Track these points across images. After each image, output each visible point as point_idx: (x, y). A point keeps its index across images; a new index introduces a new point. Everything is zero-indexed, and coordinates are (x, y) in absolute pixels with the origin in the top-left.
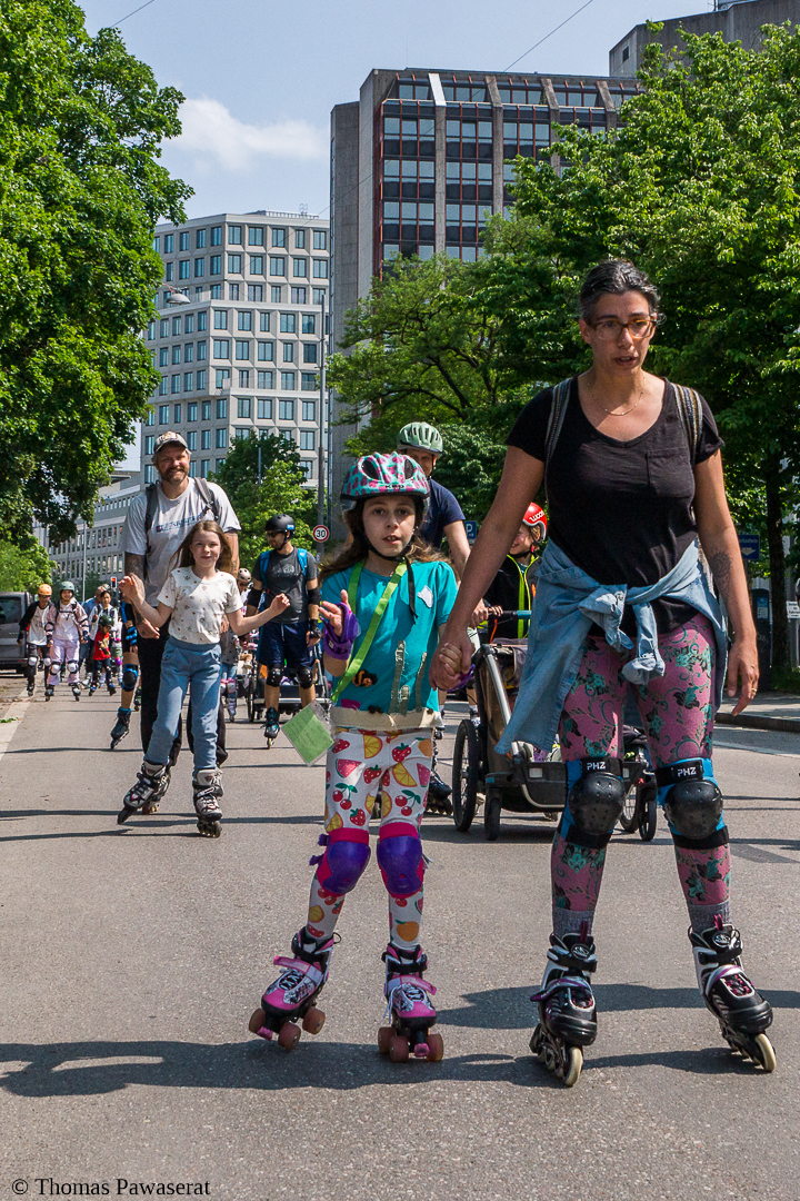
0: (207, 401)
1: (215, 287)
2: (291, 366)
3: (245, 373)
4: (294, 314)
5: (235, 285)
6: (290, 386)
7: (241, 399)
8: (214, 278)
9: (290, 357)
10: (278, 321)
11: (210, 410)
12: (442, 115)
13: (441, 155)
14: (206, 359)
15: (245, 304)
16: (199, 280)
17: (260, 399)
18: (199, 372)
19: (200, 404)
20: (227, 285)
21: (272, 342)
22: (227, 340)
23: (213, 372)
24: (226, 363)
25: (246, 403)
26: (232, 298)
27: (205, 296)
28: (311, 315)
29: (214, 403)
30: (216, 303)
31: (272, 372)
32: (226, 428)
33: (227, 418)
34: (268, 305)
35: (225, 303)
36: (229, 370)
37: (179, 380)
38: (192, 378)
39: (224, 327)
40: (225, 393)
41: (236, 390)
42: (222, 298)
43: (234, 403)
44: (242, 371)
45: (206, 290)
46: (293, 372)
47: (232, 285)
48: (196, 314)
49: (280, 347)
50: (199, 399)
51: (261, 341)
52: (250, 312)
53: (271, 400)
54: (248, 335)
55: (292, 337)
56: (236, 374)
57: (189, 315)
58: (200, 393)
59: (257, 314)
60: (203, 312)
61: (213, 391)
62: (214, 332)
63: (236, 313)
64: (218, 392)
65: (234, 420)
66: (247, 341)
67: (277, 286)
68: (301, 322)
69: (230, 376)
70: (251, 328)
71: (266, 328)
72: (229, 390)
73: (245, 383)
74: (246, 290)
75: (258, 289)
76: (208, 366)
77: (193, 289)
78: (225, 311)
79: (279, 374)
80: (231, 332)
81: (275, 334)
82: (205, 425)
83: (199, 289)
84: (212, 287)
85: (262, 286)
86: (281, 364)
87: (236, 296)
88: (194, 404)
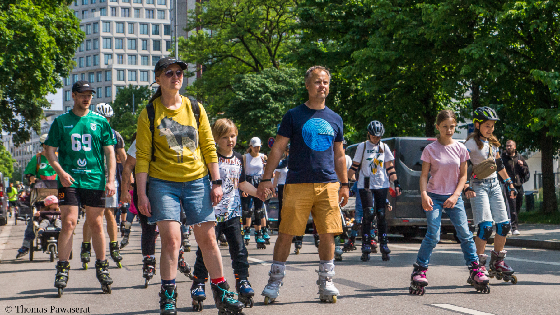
0: (99, 72)
1: (103, 9)
2: (145, 52)
3: (121, 56)
4: (147, 24)
5: (114, 8)
6: (146, 63)
7: (119, 70)
8: (102, 5)
9: (146, 47)
10: (138, 28)
11: (101, 77)
14: (99, 49)
15: (120, 18)
16: (93, 6)
17: (129, 70)
18: (94, 56)
19: (95, 73)
20: (109, 9)
21: (135, 40)
22: (110, 38)
23: (102, 56)
24: (109, 51)
25: (121, 72)
26: (112, 15)
27: (97, 14)
28: (157, 26)
29: (103, 73)
30: (103, 18)
31: (135, 56)
32: (110, 86)
33: (111, 81)
34: (133, 19)
35: (109, 18)
36: (111, 55)
37: (84, 60)
38: (91, 59)
39: (108, 30)
40: (110, 67)
41: (116, 65)
42: (106, 15)
43: (115, 73)
44: (119, 55)
45: (98, 11)
46: (147, 56)
47: (112, 8)
48: (92, 24)
49: (140, 43)
50: (95, 70)
51: (129, 39)
52: (123, 23)
53: (135, 71)
54: (121, 35)
55: (146, 36)
56: (115, 57)
57: (88, 24)
58: (95, 67)
59: (127, 25)
60: (96, 23)
61: (103, 66)
62: (102, 34)
63: (115, 24)
64: (106, 67)
65: (115, 82)
66: (121, 39)
67: (137, 9)
68: (151, 28)
69: (112, 58)
70: (124, 32)
71: (132, 32)
72: (112, 65)
73: (121, 61)
74: (120, 11)
75: (127, 10)
76: (100, 52)
77: (90, 10)
78: (109, 22)
79: (139, 58)
80: (112, 34)
81: (137, 35)
82: (99, 85)
83: (93, 10)
84: (101, 9)
85: (129, 9)
86: (141, 51)
87: (114, 13)
88: (92, 73)
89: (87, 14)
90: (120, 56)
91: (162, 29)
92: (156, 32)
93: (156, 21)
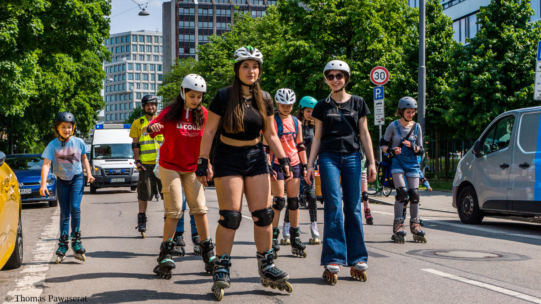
0: (126, 94)
2: (154, 82)
4: (154, 65)
7: (137, 93)
8: (128, 53)
9: (153, 79)
10: (149, 67)
11: (127, 97)
12: (197, 7)
13: (197, 20)
14: (125, 80)
15: (138, 61)
16: (122, 54)
18: (123, 84)
19: (123, 95)
20: (132, 56)
21: (147, 74)
23: (128, 84)
24: (132, 81)
25: (139, 94)
27: (125, 59)
28: (160, 65)
32: (132, 103)
34: (146, 62)
35: (132, 61)
38: (121, 86)
39: (131, 69)
40: (132, 91)
41: (136, 90)
42: (130, 59)
43: (135, 94)
45: (125, 57)
46: (154, 84)
47: (134, 55)
49: (150, 76)
50: (123, 93)
52: (140, 64)
54: (139, 72)
55: (153, 72)
56: (135, 85)
57: (119, 65)
58: (124, 91)
59: (142, 65)
61: (128, 90)
62: (128, 71)
63: (135, 65)
64: (130, 91)
65: (135, 100)
66: (139, 74)
68: (157, 67)
69: (133, 85)
70: (140, 70)
71: (145, 70)
73: (138, 88)
74: (138, 57)
75: (142, 56)
76: (126, 82)
77: (121, 56)
78: (132, 64)
79: (150, 85)
80: (134, 71)
81: (148, 71)
82: (126, 101)
83: (122, 56)
84: (127, 56)
86: (150, 81)
87: (135, 59)
89: (118, 59)
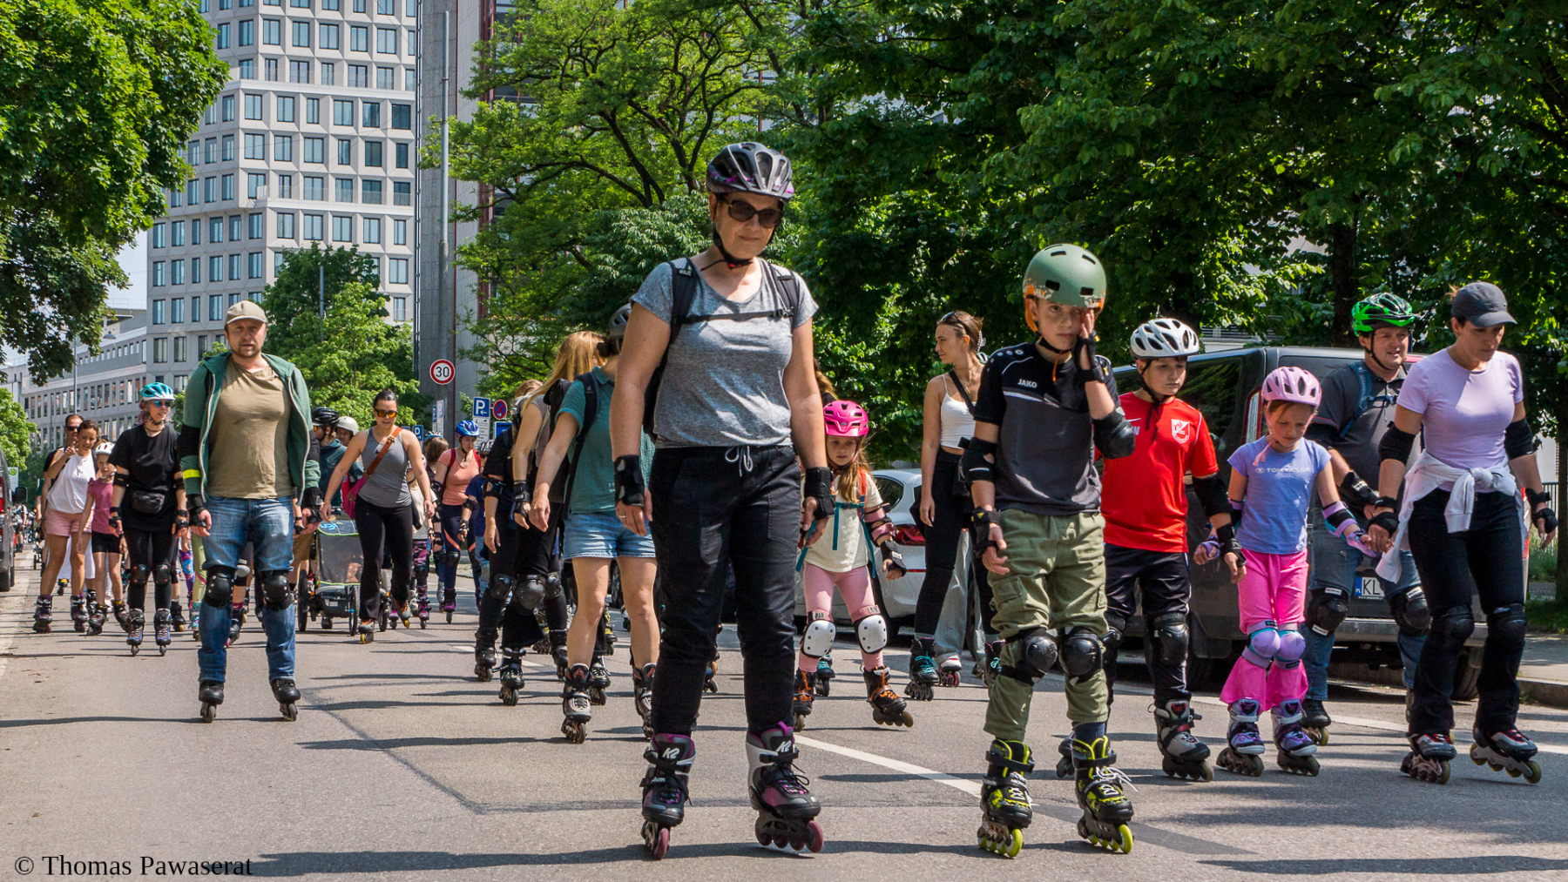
0: (235, 216)
1: (246, 62)
3: (287, 179)
4: (352, 101)
5: (272, 60)
6: (347, 197)
7: (281, 213)
8: (244, 51)
11: (240, 228)
14: (234, 160)
15: (287, 86)
17: (310, 214)
18: (225, 176)
20: (261, 62)
21: (322, 138)
22: (263, 134)
23: (243, 178)
24: (260, 165)
25: (288, 218)
26: (268, 78)
29: (245, 221)
30: (247, 84)
31: (322, 178)
32: (261, 252)
33: (263, 238)
34: (316, 88)
36: (264, 175)
37: (199, 188)
38: (216, 185)
39: (257, 116)
41: (275, 202)
42: (254, 77)
43: (272, 219)
44: (283, 176)
46: (350, 179)
47: (268, 59)
48: (220, 99)
49: (333, 146)
51: (307, 136)
52: (293, 97)
53: (321, 215)
56: (274, 180)
58: (227, 205)
59: (303, 101)
60: (230, 97)
61: (244, 202)
62: (245, 124)
63: (273, 98)
64: (250, 204)
65: (273, 241)
66: (289, 136)
67: (328, 63)
68: (362, 111)
69: (266, 182)
70: (295, 119)
71: (315, 120)
72: (266, 201)
73: (287, 191)
74: (287, 68)
75: (303, 66)
76: (237, 168)
78: (260, 94)
79: (332, 181)
80: (268, 124)
81: (327, 128)
82: (234, 247)
84: (241, 62)
85: (308, 63)
86: (335, 168)
87: (273, 76)
88: (219, 219)
90: (285, 177)
91: (387, 114)
92: (373, 120)
93: (374, 93)
